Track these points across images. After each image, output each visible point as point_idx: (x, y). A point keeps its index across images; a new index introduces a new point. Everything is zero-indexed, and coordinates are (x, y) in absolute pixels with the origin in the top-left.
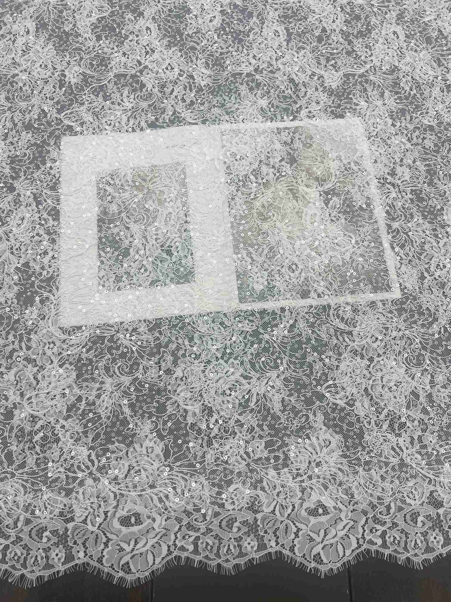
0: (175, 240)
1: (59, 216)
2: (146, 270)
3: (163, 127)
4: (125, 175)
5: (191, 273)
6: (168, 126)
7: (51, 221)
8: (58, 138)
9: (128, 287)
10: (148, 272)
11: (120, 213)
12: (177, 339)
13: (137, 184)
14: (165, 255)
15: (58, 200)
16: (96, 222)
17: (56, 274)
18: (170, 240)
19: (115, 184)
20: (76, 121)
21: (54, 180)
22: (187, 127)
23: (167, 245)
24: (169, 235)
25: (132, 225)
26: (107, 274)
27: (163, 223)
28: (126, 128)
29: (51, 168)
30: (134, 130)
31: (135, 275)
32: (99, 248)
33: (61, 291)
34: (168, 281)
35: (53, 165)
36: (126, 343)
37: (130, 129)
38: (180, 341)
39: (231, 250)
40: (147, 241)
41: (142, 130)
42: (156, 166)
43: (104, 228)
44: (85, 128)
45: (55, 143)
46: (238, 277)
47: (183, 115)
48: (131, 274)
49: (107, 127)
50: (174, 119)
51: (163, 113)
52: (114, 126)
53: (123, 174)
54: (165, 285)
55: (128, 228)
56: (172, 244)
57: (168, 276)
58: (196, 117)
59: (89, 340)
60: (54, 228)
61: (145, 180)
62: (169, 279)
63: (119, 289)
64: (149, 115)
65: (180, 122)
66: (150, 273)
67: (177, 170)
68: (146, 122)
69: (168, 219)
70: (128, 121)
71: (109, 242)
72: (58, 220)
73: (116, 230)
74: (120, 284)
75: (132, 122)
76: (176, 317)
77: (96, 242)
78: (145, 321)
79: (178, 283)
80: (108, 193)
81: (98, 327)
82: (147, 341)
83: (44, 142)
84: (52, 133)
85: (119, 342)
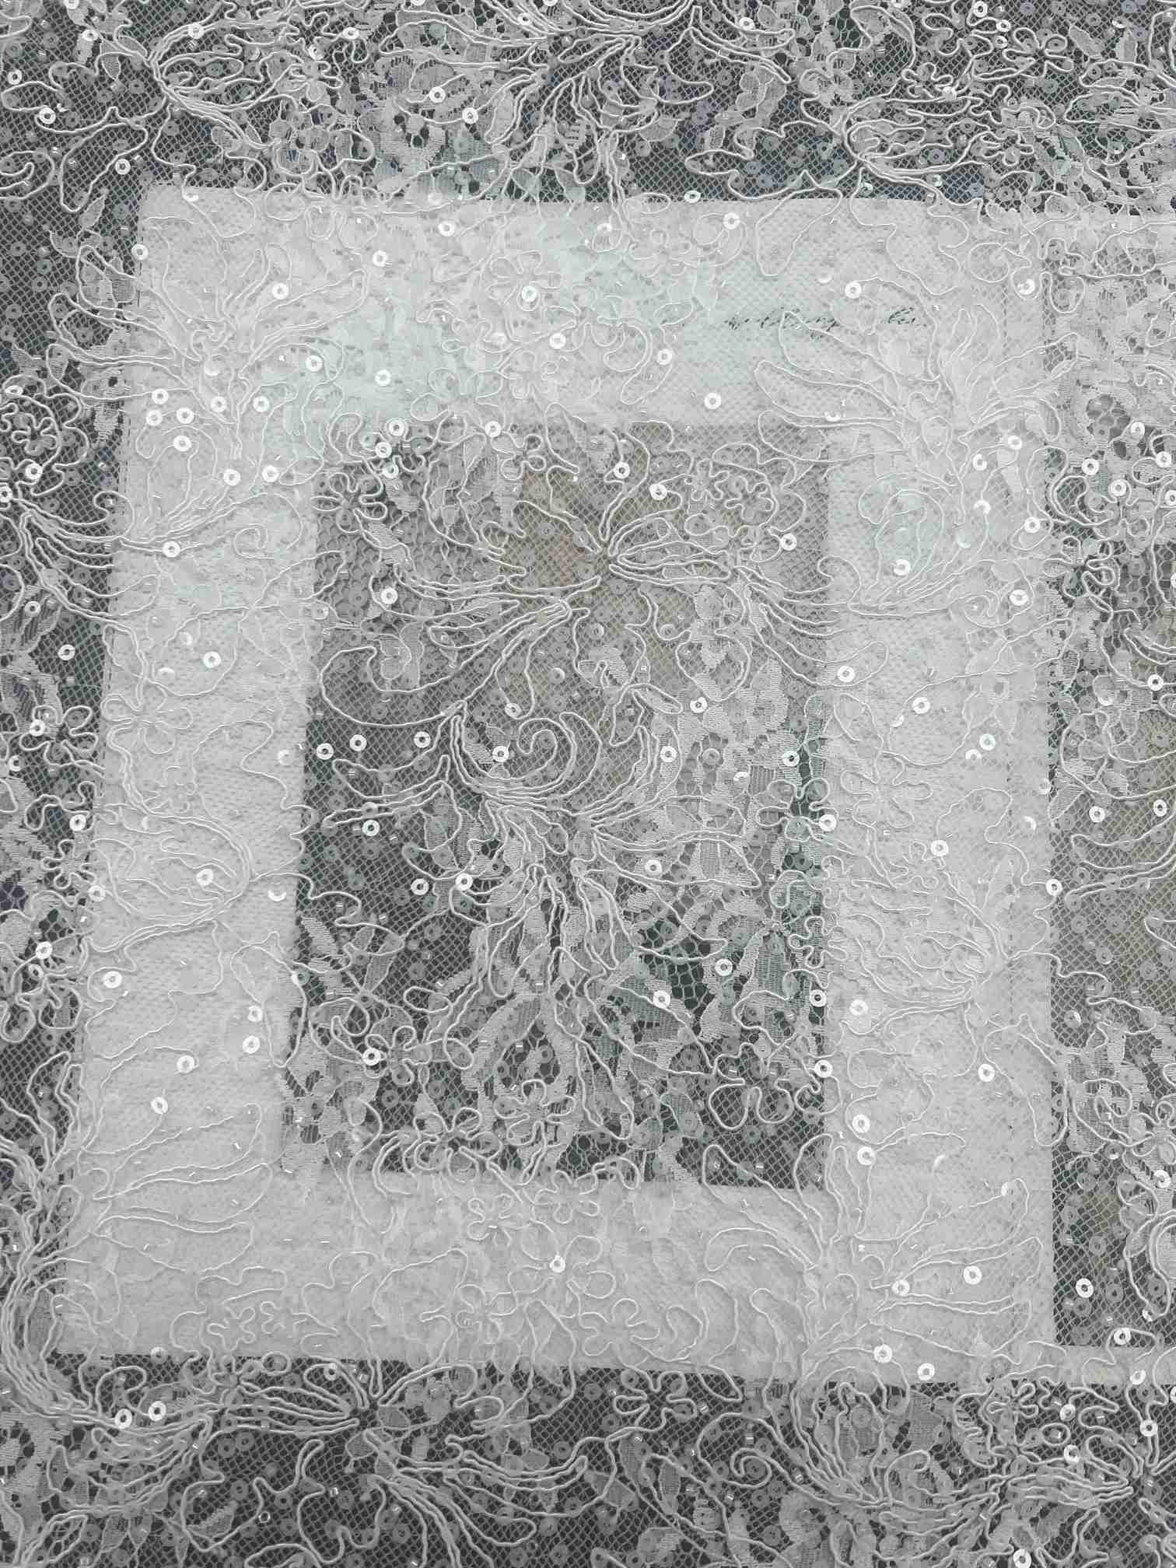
0: (731, 908)
1: (97, 676)
2: (549, 1071)
3: (715, 190)
4: (478, 471)
5: (801, 1130)
6: (751, 188)
7: (53, 701)
8: (125, 190)
9: (447, 1156)
10: (560, 1084)
11: (433, 700)
12: (686, 1506)
13: (546, 530)
14: (662, 998)
15: (99, 580)
16: (300, 738)
17: (55, 1030)
18: (698, 908)
19: (418, 515)
20: (235, 93)
21: (83, 455)
22: (858, 206)
23: (680, 935)
24: (694, 870)
25: (493, 786)
26: (333, 1065)
27: (668, 791)
28: (509, 169)
29: (73, 376)
30: (551, 190)
31: (489, 1088)
32: (302, 901)
33: (77, 1137)
34: (665, 1156)
35: (85, 357)
36: (408, 1488)
37: (533, 186)
38: (703, 1523)
39: (1042, 1011)
40: (570, 890)
41: (598, 191)
42: (661, 432)
43: (340, 781)
44: (277, 142)
45: (106, 223)
46: (1064, 1180)
47: (836, 124)
48: (470, 1082)
49: (405, 151)
50: (788, 146)
51: (724, 97)
52: (445, 149)
53: (471, 461)
54: (649, 1175)
55: (473, 800)
56: (712, 935)
57: (670, 1125)
58: (914, 148)
59: (211, 1451)
60: (65, 746)
61: (588, 514)
62: (676, 1143)
63: (393, 1163)
64: (647, 106)
65: (822, 169)
66: (571, 1089)
67: (778, 473)
68: (628, 144)
69: (699, 773)
70: (527, 127)
71: (365, 867)
72: (95, 699)
73: (407, 802)
74: (404, 1135)
75: (545, 135)
76: (692, 1379)
77: (288, 859)
78: (519, 1379)
79: (725, 1177)
80: (377, 569)
81: (262, 1381)
82: (519, 1498)
83: (45, 205)
84: (92, 158)
85: (372, 1482)
